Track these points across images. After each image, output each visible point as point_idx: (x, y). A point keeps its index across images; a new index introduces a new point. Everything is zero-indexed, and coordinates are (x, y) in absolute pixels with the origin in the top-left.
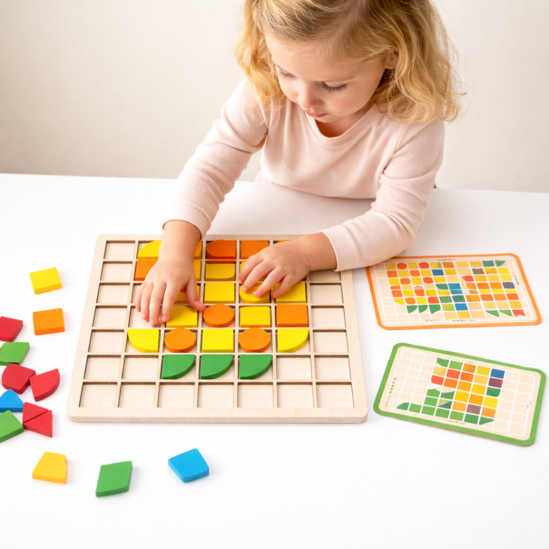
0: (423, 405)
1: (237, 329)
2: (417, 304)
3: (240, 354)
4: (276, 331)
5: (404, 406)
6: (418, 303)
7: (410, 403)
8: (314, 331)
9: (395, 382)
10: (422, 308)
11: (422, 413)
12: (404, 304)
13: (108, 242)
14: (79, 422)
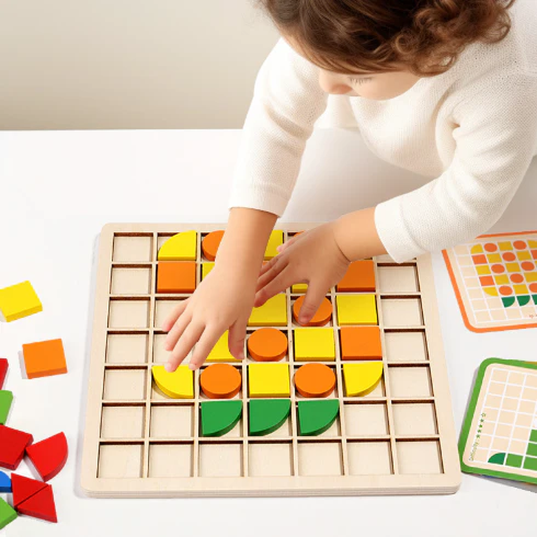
0: (525, 455)
1: (292, 363)
2: (514, 294)
3: (298, 400)
4: (342, 366)
5: (497, 458)
6: (516, 293)
7: (507, 452)
8: (390, 366)
9: (485, 421)
10: (523, 301)
11: (525, 467)
12: (497, 295)
13: (116, 235)
14: (98, 498)
